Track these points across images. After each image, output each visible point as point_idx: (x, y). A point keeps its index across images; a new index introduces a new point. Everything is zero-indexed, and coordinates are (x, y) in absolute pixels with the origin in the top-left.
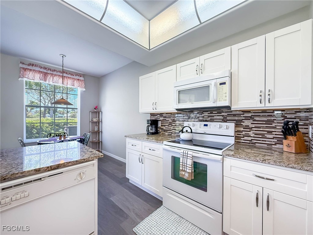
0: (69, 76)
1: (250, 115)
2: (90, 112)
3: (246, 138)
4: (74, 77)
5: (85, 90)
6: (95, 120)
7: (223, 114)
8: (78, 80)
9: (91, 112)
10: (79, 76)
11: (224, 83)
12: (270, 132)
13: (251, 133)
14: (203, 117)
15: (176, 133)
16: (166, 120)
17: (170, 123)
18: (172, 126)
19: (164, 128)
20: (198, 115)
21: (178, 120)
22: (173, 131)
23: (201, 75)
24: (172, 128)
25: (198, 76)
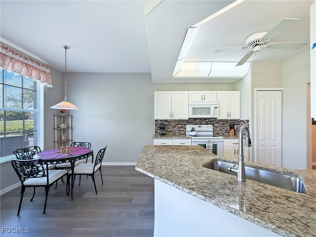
0: (35, 65)
1: (217, 121)
2: (54, 116)
3: (216, 132)
4: (41, 68)
5: (52, 87)
6: (63, 126)
7: (206, 121)
8: (44, 72)
9: (56, 117)
10: (45, 67)
11: (217, 108)
12: (223, 128)
13: (217, 129)
14: (196, 122)
15: (178, 132)
16: (170, 124)
17: (174, 126)
18: (175, 128)
19: (169, 130)
20: (193, 121)
21: (180, 124)
22: (176, 131)
23: (204, 101)
24: (175, 129)
25: (202, 101)
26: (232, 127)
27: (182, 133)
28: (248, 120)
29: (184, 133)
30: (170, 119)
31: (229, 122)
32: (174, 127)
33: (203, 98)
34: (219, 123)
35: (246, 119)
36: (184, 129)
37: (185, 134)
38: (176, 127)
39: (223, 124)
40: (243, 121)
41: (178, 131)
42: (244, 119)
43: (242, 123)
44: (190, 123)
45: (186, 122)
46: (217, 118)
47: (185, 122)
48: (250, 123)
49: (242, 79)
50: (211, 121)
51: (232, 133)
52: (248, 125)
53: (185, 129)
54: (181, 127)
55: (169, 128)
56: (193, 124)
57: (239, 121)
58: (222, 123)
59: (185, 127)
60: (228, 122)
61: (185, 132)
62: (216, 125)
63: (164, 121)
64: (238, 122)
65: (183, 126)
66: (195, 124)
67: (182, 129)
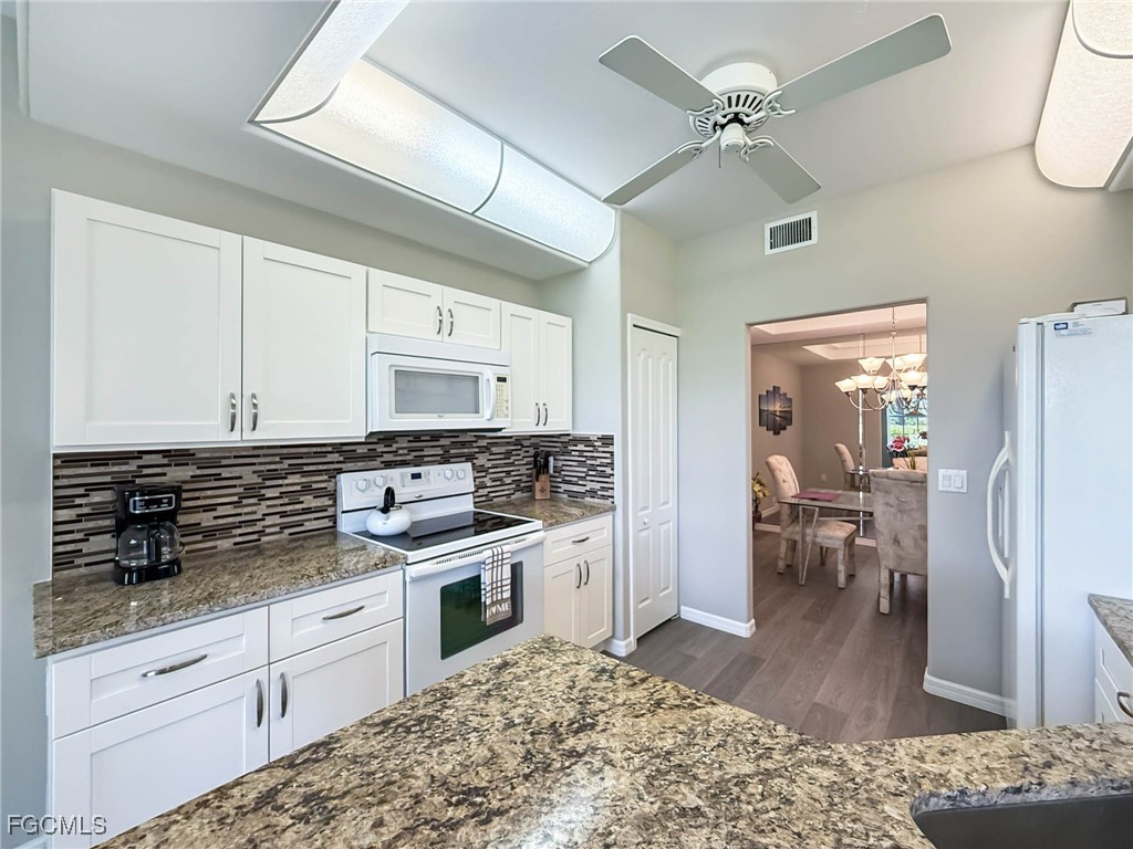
3: (481, 491)
11: (505, 380)
12: (508, 473)
13: (487, 481)
14: (395, 453)
15: (284, 527)
16: (218, 477)
17: (248, 488)
18: (262, 498)
19: (206, 519)
20: (380, 448)
21: (296, 469)
22: (269, 520)
23: (447, 339)
24: (263, 509)
25: (439, 338)
26: (540, 466)
27: (308, 526)
28: (611, 438)
29: (327, 523)
30: (234, 439)
31: (526, 443)
32: (253, 492)
33: (445, 323)
34: (494, 450)
35: (600, 434)
36: (326, 501)
37: (332, 532)
38: (269, 493)
39: (508, 454)
40: (586, 441)
41: (283, 514)
42: (593, 431)
43: (581, 447)
44: (363, 458)
45: (336, 457)
46: (500, 430)
47: (330, 458)
48: (617, 448)
49: (582, 269)
50: (463, 444)
51: (542, 491)
52: (608, 455)
53: (333, 495)
54: (306, 489)
55: (212, 508)
56: (377, 463)
57: (566, 439)
58: (503, 450)
59: (330, 486)
60: (523, 446)
61: (334, 518)
62: (482, 460)
63: (158, 459)
64: (564, 443)
65: (319, 481)
66: (388, 465)
67: (309, 501)
